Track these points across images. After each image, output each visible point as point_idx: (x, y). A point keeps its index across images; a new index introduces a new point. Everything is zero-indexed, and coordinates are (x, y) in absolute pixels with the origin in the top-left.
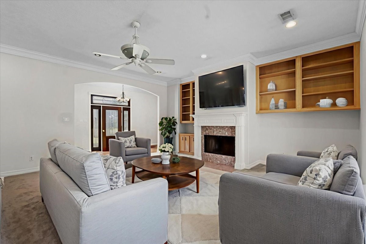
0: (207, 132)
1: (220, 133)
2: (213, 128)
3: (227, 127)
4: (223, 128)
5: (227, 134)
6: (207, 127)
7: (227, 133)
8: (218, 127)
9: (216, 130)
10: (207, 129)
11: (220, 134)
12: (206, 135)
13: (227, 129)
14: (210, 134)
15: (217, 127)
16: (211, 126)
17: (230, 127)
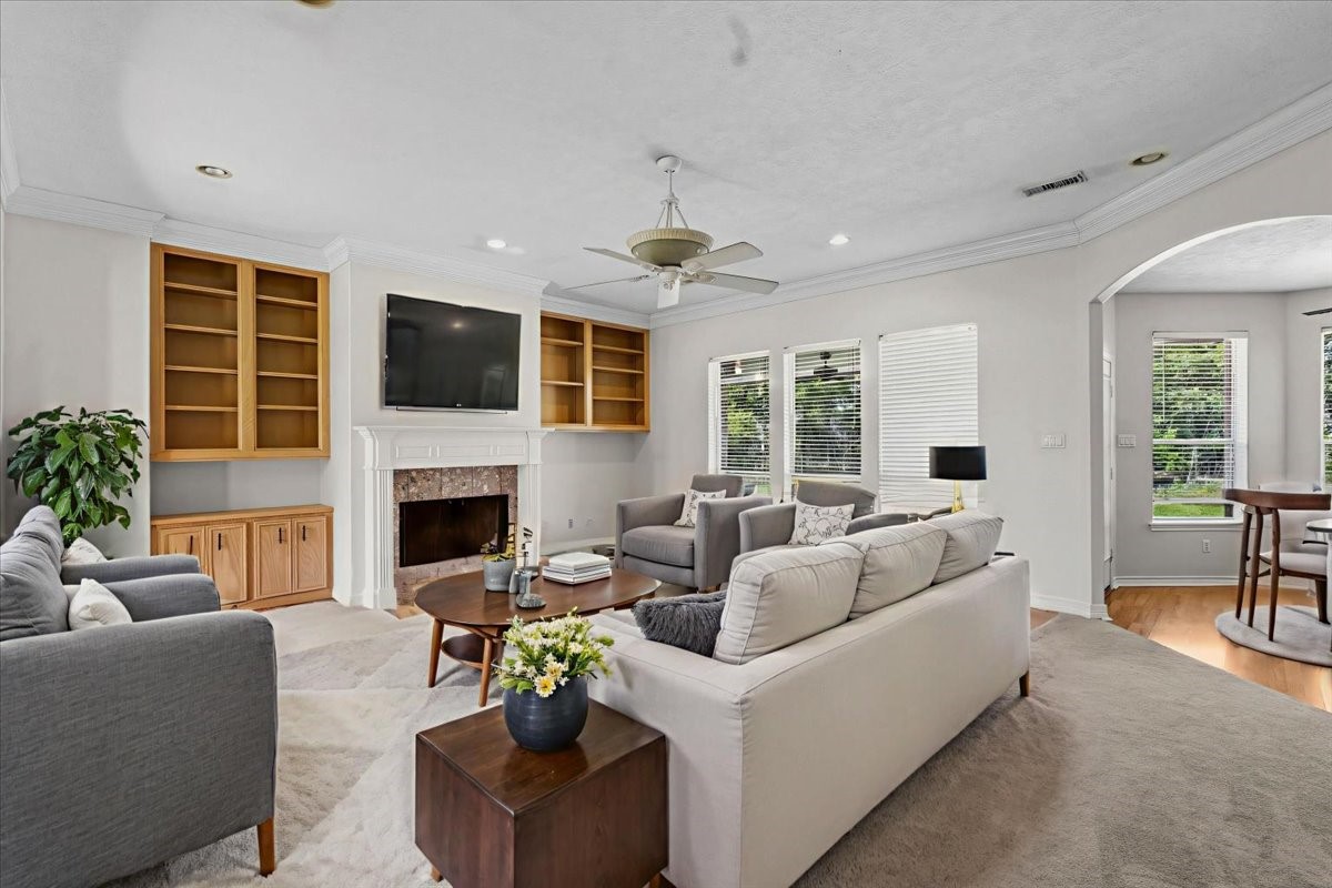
0: (413, 489)
1: (465, 488)
2: (438, 475)
3: (486, 468)
4: (473, 471)
5: (486, 491)
6: (414, 474)
7: (485, 487)
8: (458, 471)
9: (452, 480)
10: (413, 480)
11: (464, 492)
12: (406, 500)
13: (486, 473)
14: (426, 497)
15: (452, 470)
16: (432, 469)
17: (498, 467)
